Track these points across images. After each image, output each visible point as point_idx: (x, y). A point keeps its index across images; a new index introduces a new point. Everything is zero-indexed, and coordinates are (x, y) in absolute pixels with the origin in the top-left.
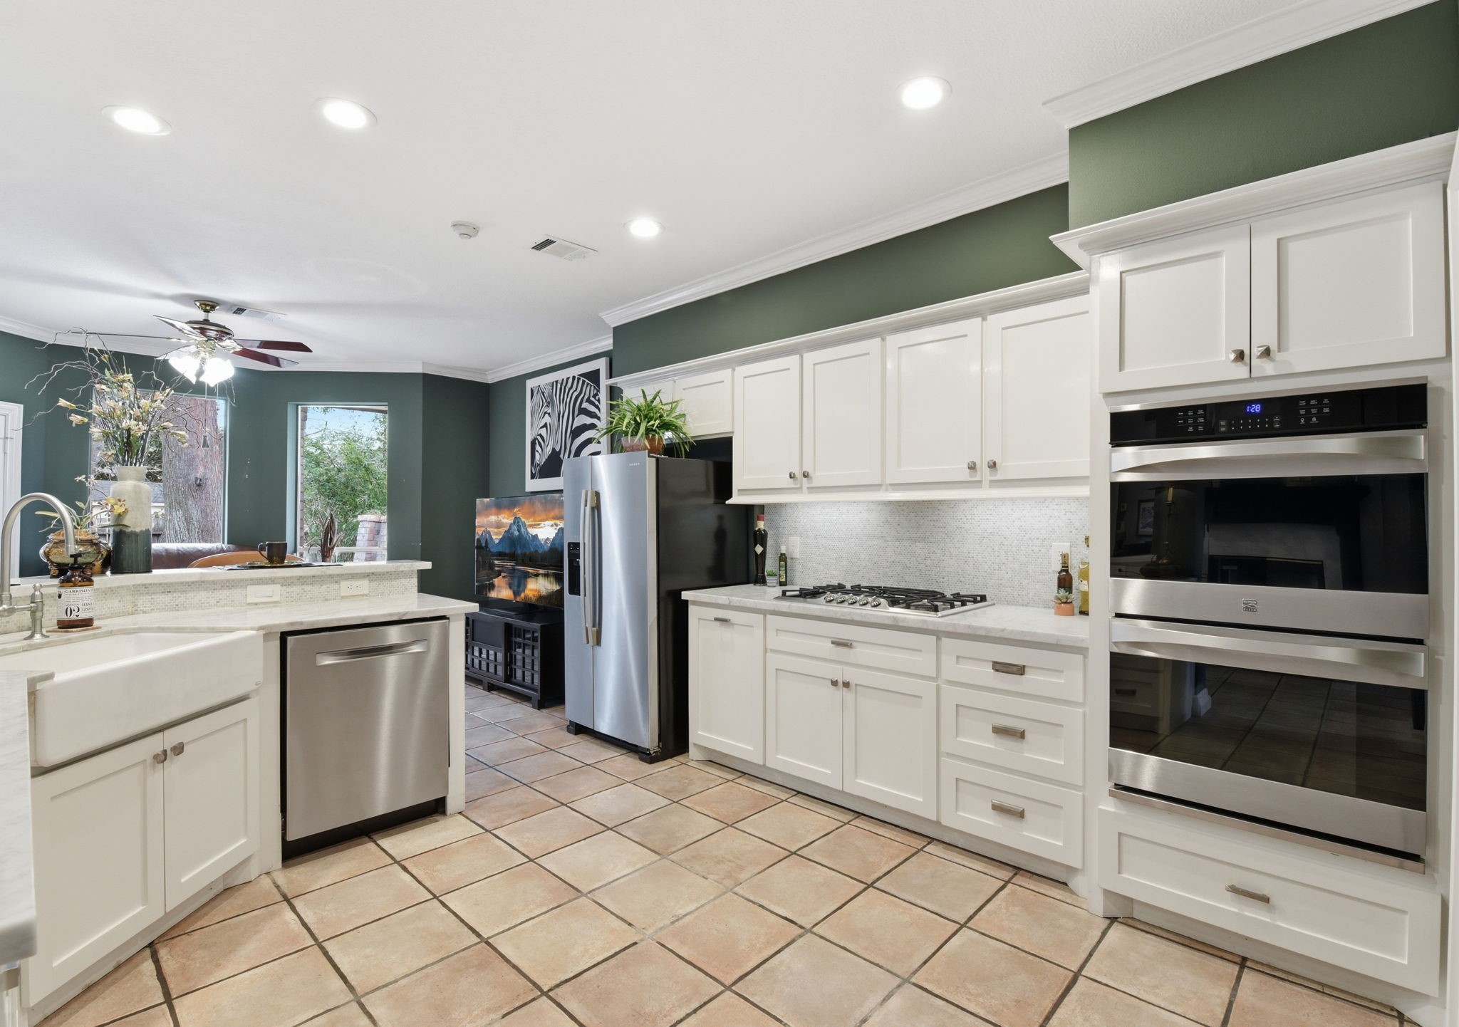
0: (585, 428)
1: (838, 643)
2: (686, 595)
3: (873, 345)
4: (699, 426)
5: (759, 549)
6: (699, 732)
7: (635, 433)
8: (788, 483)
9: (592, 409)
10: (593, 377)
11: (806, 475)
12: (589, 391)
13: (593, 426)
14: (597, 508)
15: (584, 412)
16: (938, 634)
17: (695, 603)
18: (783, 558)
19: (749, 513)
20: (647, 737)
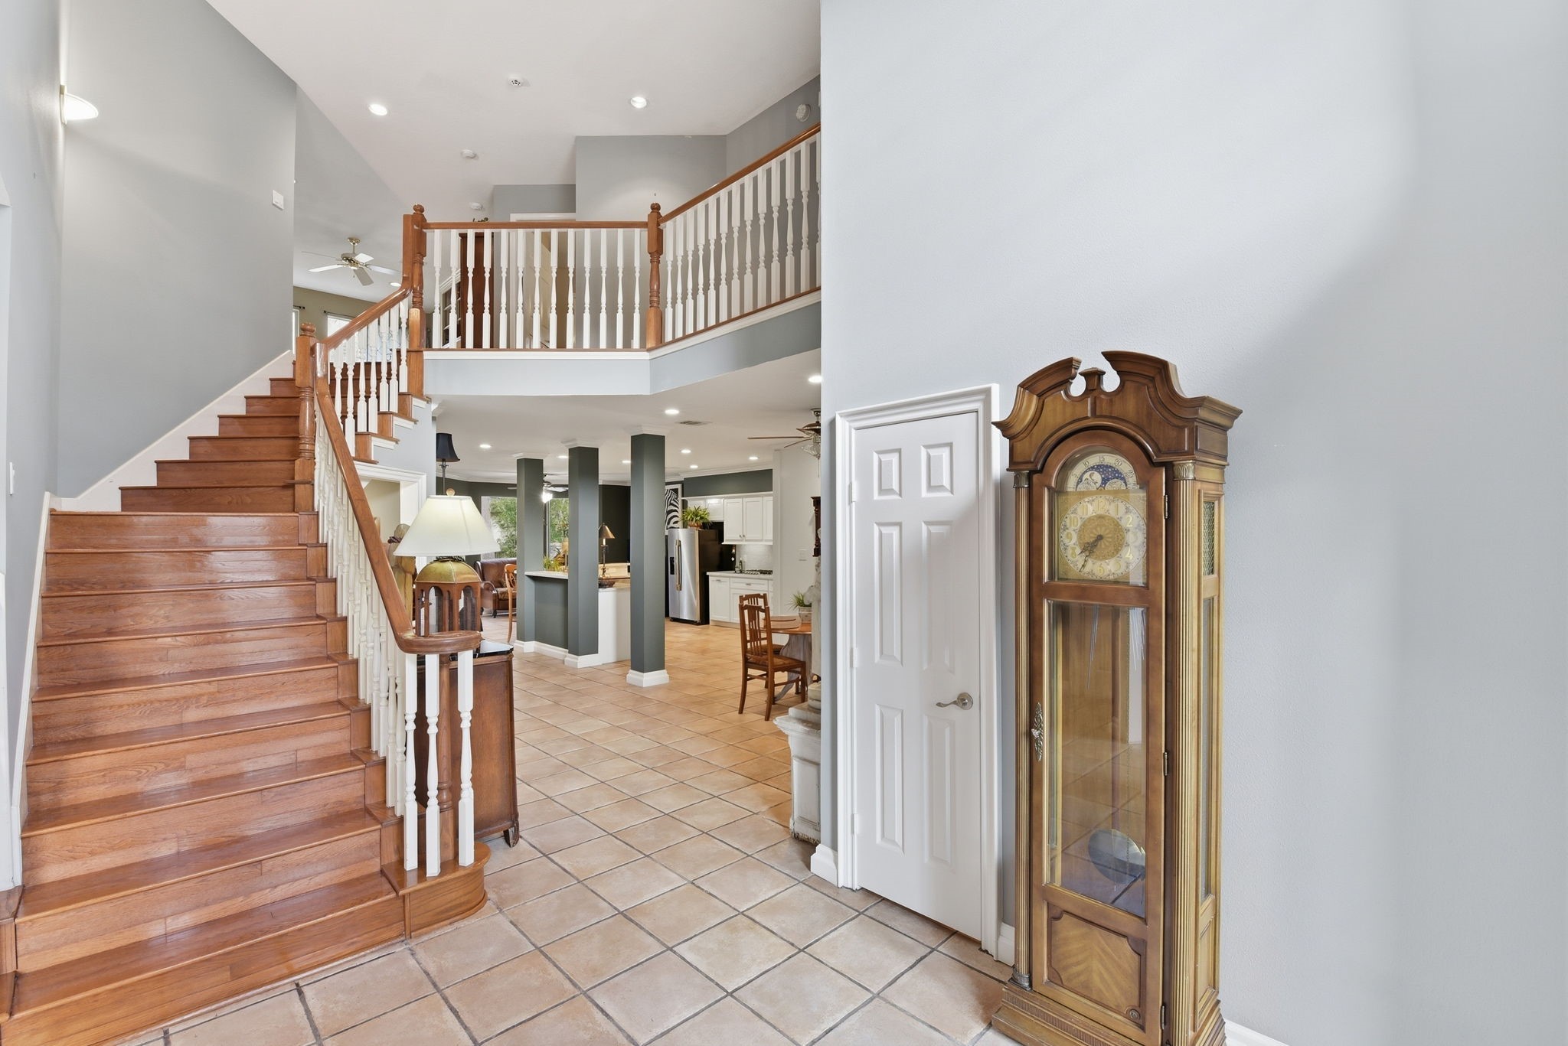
0: (672, 511)
1: (748, 584)
2: (708, 573)
3: (760, 499)
4: (714, 518)
5: (733, 559)
6: (713, 616)
7: (692, 520)
8: (740, 538)
9: (675, 503)
10: (676, 491)
11: (744, 536)
12: (674, 496)
13: (676, 511)
14: (680, 546)
15: (671, 504)
16: (768, 580)
17: (712, 576)
18: (741, 562)
19: (731, 547)
20: (697, 618)
